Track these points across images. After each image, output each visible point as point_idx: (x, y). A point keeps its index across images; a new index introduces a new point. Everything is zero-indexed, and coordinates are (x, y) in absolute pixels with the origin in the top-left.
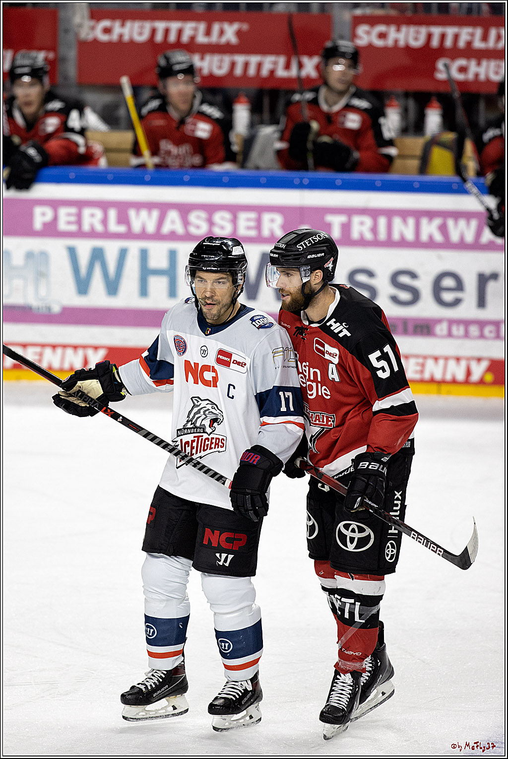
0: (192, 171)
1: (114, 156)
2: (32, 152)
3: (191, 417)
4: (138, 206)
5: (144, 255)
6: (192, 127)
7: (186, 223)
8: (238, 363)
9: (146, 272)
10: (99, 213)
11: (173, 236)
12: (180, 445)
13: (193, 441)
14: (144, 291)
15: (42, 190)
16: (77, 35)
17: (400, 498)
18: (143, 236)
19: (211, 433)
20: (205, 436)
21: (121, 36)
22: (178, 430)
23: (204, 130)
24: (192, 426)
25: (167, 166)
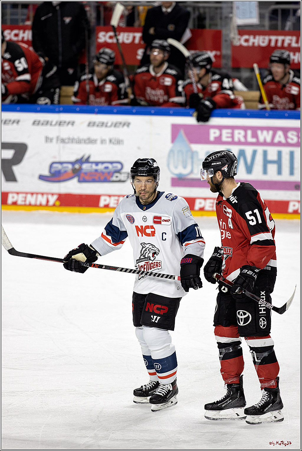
0: (289, 112)
1: (249, 104)
2: (207, 103)
3: (142, 253)
4: (262, 129)
5: (265, 153)
6: (289, 89)
7: (286, 137)
8: (166, 221)
9: (266, 162)
10: (242, 132)
11: (280, 144)
12: (138, 268)
13: (145, 265)
14: (265, 172)
15: (215, 121)
16: (232, 42)
17: (264, 294)
18: (265, 144)
19: (153, 260)
20: (151, 262)
21: (254, 43)
22: (137, 260)
23: (295, 91)
24: (143, 257)
25: (277, 109)
